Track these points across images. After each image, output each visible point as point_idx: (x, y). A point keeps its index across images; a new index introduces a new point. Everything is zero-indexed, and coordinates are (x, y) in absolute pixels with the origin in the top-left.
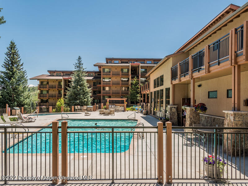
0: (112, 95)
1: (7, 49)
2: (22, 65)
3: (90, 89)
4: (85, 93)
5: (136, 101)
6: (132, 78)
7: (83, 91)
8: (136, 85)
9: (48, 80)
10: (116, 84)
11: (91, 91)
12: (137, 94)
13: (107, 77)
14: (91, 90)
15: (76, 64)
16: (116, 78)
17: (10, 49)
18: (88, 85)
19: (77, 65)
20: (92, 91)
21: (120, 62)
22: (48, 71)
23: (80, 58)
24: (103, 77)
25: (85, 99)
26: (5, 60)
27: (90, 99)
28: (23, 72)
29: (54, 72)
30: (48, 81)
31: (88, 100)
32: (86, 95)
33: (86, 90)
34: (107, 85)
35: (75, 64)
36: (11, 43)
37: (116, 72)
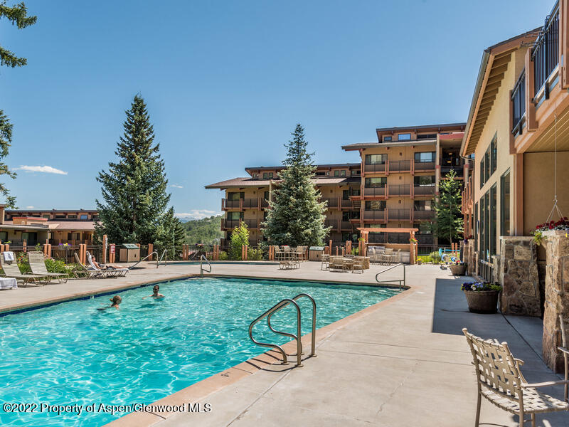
0: (389, 222)
1: (127, 113)
2: (156, 149)
3: (322, 204)
4: (309, 215)
5: (453, 238)
6: (443, 174)
7: (306, 211)
8: (453, 194)
9: (242, 188)
10: (399, 194)
11: (324, 210)
12: (455, 219)
13: (376, 176)
14: (325, 207)
15: (292, 144)
16: (400, 178)
17: (132, 114)
18: (320, 196)
19: (294, 146)
20: (327, 209)
21: (415, 136)
22: (246, 169)
23: (299, 129)
24: (367, 176)
25: (308, 228)
26: (121, 139)
27: (322, 231)
28: (157, 164)
29: (258, 170)
30: (242, 191)
31: (314, 231)
32: (312, 221)
33: (312, 206)
34: (376, 196)
35: (288, 144)
36: (136, 100)
37: (400, 162)
